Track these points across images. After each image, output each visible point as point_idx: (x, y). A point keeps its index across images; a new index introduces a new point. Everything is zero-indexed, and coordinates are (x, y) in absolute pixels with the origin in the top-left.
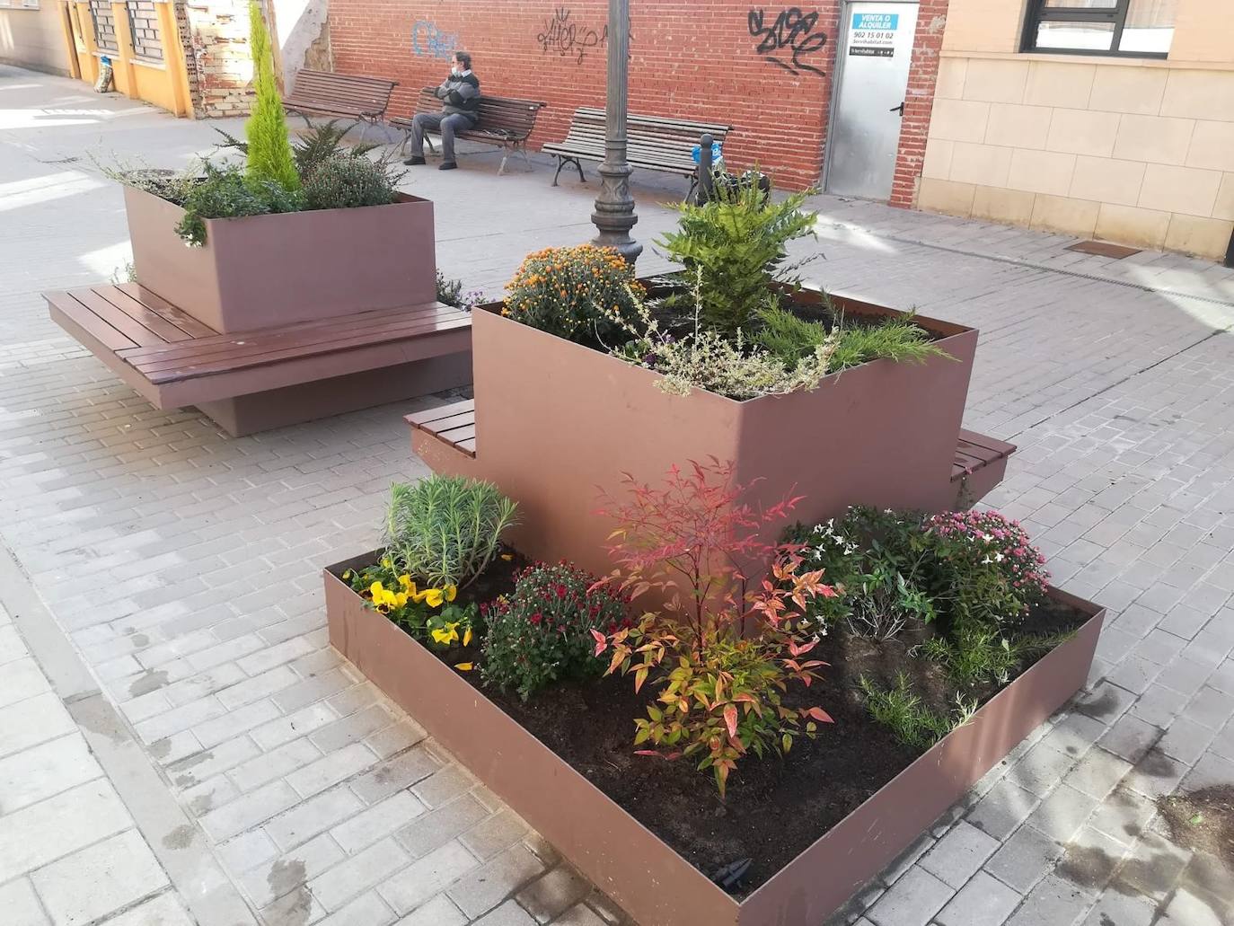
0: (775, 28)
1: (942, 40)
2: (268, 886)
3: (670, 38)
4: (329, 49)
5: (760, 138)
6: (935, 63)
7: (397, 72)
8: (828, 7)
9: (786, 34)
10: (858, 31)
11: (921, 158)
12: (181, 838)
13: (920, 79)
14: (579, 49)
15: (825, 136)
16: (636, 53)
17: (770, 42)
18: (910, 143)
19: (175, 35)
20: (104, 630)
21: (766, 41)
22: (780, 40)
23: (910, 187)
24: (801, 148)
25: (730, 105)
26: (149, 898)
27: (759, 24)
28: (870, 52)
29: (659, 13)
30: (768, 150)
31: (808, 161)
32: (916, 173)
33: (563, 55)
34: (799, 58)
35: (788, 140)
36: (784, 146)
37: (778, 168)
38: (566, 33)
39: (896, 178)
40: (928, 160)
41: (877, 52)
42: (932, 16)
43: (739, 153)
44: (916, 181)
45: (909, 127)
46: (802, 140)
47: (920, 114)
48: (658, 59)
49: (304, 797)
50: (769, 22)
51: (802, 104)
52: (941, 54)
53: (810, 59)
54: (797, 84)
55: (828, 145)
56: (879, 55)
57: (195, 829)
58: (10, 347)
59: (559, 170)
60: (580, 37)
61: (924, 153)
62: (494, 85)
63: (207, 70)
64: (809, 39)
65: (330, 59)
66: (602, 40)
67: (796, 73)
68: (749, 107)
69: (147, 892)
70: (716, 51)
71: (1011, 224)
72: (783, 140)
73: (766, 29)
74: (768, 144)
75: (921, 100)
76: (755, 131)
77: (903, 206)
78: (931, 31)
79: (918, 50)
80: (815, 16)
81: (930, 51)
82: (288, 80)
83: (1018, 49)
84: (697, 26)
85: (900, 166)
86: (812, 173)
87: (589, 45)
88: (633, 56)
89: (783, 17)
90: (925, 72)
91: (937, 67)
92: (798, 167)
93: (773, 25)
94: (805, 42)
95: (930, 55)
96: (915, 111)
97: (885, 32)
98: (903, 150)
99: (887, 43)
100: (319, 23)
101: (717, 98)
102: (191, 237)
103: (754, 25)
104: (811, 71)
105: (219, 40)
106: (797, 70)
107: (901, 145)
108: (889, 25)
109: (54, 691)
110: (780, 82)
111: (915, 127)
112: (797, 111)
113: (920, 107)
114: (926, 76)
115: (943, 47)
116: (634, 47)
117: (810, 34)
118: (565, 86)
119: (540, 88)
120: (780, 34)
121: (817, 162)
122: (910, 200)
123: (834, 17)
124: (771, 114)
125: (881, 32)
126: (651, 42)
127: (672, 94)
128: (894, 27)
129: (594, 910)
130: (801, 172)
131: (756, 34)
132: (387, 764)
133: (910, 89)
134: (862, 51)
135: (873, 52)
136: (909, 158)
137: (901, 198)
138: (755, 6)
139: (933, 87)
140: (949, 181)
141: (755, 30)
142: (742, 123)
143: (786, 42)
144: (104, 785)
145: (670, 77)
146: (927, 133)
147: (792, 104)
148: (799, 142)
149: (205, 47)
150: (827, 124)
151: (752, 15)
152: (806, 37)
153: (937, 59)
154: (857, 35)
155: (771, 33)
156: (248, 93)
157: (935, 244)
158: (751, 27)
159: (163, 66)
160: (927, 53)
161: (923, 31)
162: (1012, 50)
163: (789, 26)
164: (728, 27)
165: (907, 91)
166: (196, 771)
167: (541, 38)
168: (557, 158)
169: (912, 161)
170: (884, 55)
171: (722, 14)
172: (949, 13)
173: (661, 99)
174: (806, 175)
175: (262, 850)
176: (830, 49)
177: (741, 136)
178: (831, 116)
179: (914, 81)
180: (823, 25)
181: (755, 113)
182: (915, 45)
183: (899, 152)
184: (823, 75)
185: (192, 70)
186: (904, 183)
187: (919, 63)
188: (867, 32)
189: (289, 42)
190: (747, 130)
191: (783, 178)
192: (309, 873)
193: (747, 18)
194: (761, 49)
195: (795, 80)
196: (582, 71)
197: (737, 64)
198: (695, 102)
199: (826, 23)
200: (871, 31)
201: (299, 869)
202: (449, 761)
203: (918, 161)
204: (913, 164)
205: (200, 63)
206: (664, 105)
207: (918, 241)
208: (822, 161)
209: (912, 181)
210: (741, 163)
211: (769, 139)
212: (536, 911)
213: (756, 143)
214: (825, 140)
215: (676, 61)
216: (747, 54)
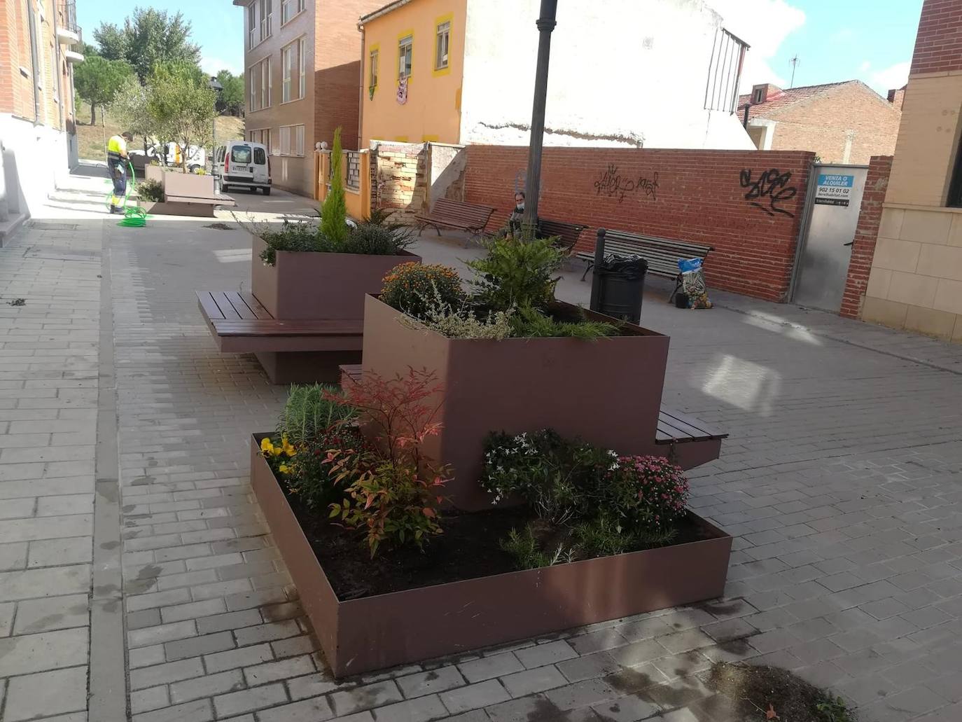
0: (759, 183)
1: (885, 195)
2: (138, 574)
3: (684, 187)
4: (463, 187)
5: (743, 259)
6: (879, 212)
7: (503, 203)
8: (799, 169)
9: (766, 187)
10: (822, 187)
11: (866, 282)
12: (109, 546)
13: (867, 223)
14: (621, 193)
15: (793, 261)
16: (659, 196)
17: (755, 192)
18: (858, 270)
19: (368, 171)
20: (139, 456)
21: (752, 191)
22: (762, 191)
23: (856, 303)
24: (773, 268)
25: (722, 235)
26: (77, 564)
27: (748, 180)
28: (831, 202)
29: (678, 170)
30: (747, 268)
31: (777, 278)
32: (861, 292)
33: (610, 196)
34: (775, 204)
35: (763, 262)
36: (760, 266)
37: (755, 282)
38: (613, 181)
39: (845, 295)
40: (870, 283)
41: (836, 202)
42: (878, 178)
43: (726, 269)
44: (862, 299)
45: (857, 257)
46: (773, 262)
47: (866, 248)
48: (674, 201)
49: (184, 544)
50: (755, 178)
51: (775, 237)
52: (883, 205)
53: (784, 205)
54: (773, 222)
55: (795, 267)
56: (838, 205)
57: (121, 544)
58: (182, 326)
59: (587, 271)
60: (622, 185)
61: (868, 278)
62: (562, 214)
63: (383, 196)
64: (784, 191)
65: (463, 194)
66: (637, 187)
67: (772, 215)
68: (736, 237)
69: (78, 562)
70: (715, 197)
71: (936, 337)
72: (760, 262)
73: (753, 183)
74: (748, 264)
75: (869, 239)
76: (740, 254)
77: (849, 317)
78: (877, 189)
79: (866, 202)
80: (789, 175)
81: (875, 203)
82: (432, 205)
83: (944, 204)
84: (704, 180)
85: (849, 286)
86: (780, 287)
87: (629, 190)
88: (657, 198)
89: (765, 175)
90: (871, 218)
91: (880, 214)
92: (771, 282)
93: (757, 181)
94: (780, 193)
95: (875, 206)
96: (863, 245)
97: (843, 188)
98: (852, 275)
99: (844, 196)
100: (459, 171)
101: (714, 229)
102: (267, 260)
103: (744, 180)
104: (783, 214)
105: (394, 178)
106: (773, 212)
107: (850, 271)
108: (846, 184)
109: (95, 476)
110: (760, 220)
111: (861, 258)
112: (772, 241)
113: (866, 243)
114: (872, 221)
115: (886, 200)
116: (658, 192)
117: (784, 187)
118: (609, 217)
119: (592, 218)
120: (762, 186)
121: (784, 279)
122: (856, 313)
123: (804, 176)
124: (752, 243)
125: (840, 188)
126: (671, 189)
127: (682, 226)
128: (850, 184)
129: (298, 624)
130: (772, 286)
131: (745, 186)
132: (238, 540)
133: (859, 230)
134: (826, 201)
135: (833, 202)
136: (857, 281)
137: (849, 310)
138: (746, 167)
139: (877, 229)
140: (886, 300)
141: (745, 183)
142: (730, 248)
143: (767, 192)
144: (91, 517)
145: (682, 214)
146: (871, 263)
147: (768, 236)
148: (771, 264)
149: (385, 181)
150: (795, 252)
151: (743, 173)
152: (782, 189)
153: (881, 209)
154: (821, 190)
155: (756, 185)
156: (407, 212)
157: (862, 344)
158: (741, 181)
159: (358, 193)
160: (872, 204)
161: (870, 189)
162: (939, 204)
163: (769, 182)
164: (726, 181)
165: (857, 231)
166: (138, 521)
167: (597, 184)
168: (586, 263)
169: (859, 283)
170: (841, 205)
171: (721, 172)
172: (891, 176)
173: (674, 228)
174: (775, 288)
175: (147, 558)
176: (799, 199)
177: (729, 257)
178: (798, 248)
179: (862, 223)
180: (795, 181)
181: (741, 241)
182: (863, 198)
183: (849, 276)
184: (793, 216)
185: (374, 195)
186: (852, 300)
187: (866, 212)
188: (829, 188)
189: (437, 181)
190: (734, 253)
191: (758, 289)
192: (162, 573)
193: (739, 175)
194: (748, 197)
195: (771, 220)
196: (622, 207)
197: (730, 207)
198: (697, 232)
199: (797, 180)
200: (832, 187)
201: (158, 570)
202: (272, 546)
203: (863, 283)
204: (859, 286)
205: (379, 191)
206: (676, 232)
207: (845, 340)
208: (790, 279)
209: (858, 298)
210: (728, 276)
211: (749, 260)
212: (265, 616)
213: (739, 263)
214: (792, 264)
215: (686, 203)
216: (738, 200)
